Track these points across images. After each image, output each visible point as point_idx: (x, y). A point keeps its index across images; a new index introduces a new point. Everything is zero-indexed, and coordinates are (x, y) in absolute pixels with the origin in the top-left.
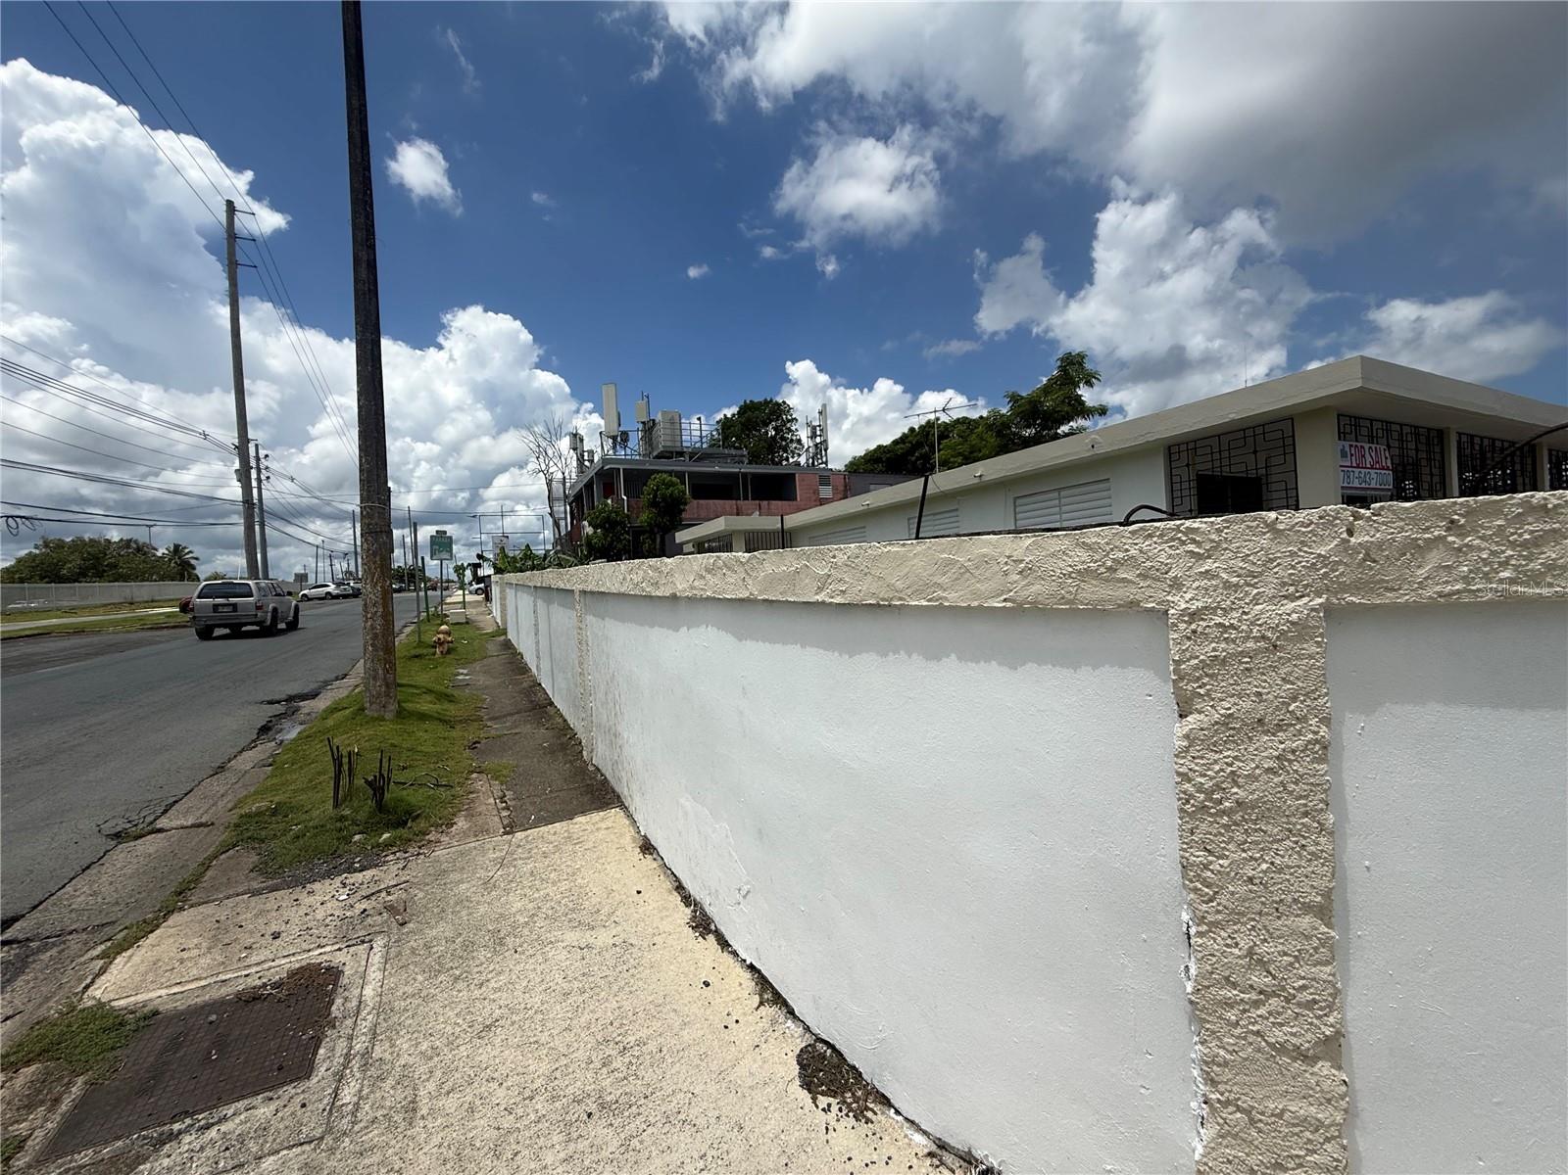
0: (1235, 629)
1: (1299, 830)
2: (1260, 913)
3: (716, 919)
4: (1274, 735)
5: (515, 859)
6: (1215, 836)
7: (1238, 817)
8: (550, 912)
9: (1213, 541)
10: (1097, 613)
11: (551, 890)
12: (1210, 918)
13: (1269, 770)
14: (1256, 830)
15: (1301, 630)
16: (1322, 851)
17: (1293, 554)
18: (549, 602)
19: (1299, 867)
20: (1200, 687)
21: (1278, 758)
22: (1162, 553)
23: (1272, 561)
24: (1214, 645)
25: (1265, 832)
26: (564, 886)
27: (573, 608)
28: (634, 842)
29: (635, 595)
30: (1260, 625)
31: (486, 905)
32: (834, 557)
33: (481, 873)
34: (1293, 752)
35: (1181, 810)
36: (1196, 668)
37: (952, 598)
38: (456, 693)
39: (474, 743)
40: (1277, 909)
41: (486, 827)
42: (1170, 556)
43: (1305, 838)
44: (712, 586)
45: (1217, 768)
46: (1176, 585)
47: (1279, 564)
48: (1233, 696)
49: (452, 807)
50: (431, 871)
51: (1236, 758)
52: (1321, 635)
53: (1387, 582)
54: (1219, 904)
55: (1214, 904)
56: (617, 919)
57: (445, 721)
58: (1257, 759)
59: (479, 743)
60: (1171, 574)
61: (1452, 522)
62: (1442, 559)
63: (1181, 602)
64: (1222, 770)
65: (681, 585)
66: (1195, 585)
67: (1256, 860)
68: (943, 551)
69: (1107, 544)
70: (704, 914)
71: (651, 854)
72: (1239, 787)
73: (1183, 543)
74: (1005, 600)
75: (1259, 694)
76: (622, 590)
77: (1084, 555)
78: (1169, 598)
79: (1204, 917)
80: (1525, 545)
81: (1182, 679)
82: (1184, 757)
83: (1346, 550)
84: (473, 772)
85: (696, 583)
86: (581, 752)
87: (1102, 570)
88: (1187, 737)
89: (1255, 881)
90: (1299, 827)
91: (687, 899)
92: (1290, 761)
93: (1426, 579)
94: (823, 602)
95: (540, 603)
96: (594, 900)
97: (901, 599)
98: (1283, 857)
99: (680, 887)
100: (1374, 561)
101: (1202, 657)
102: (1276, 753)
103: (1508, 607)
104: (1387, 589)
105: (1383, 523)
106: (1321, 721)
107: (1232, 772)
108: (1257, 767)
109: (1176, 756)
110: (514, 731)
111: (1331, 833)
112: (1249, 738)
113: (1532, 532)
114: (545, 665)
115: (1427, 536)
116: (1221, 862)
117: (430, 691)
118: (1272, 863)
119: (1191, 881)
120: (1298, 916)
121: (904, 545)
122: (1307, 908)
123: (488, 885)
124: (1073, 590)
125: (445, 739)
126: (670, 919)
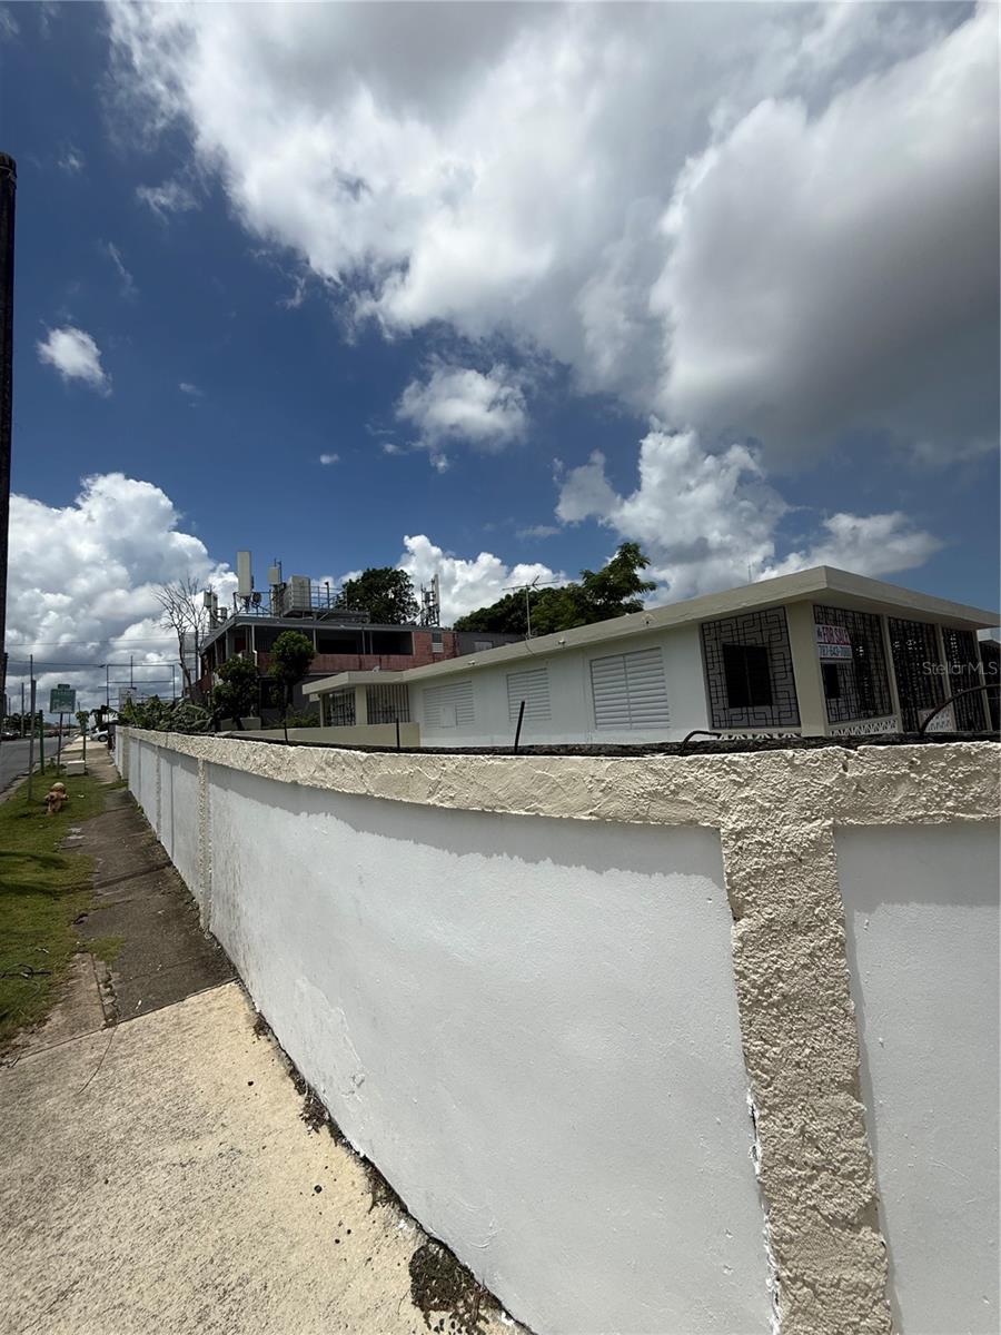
0: (770, 845)
1: (830, 1017)
2: (807, 1094)
3: (330, 1108)
4: (805, 935)
5: (116, 1058)
6: (768, 1026)
7: (784, 1009)
8: (150, 1123)
9: (749, 772)
10: (665, 829)
11: (153, 1094)
12: (770, 1102)
13: (805, 966)
14: (799, 1019)
15: (818, 847)
16: (848, 1034)
17: (807, 785)
18: (172, 763)
19: (832, 1049)
20: (748, 895)
21: (810, 955)
22: (712, 780)
23: (793, 789)
24: (756, 859)
25: (805, 1020)
26: (168, 1086)
27: (197, 774)
28: (248, 1021)
29: (257, 776)
30: (789, 843)
31: (76, 1124)
32: (444, 765)
33: (74, 1082)
34: (820, 949)
35: (741, 1005)
36: (744, 879)
37: (547, 809)
38: (64, 857)
39: (81, 916)
40: (820, 1089)
41: (85, 1020)
42: (718, 784)
43: (835, 1024)
44: (332, 779)
45: (766, 965)
46: (724, 808)
47: (798, 793)
48: (772, 902)
49: (47, 1000)
50: (13, 1086)
51: (779, 956)
52: (832, 851)
53: (874, 808)
54: (775, 1089)
55: (771, 1089)
56: (224, 1121)
57: (50, 893)
58: (795, 956)
59: (86, 915)
60: (721, 799)
61: (912, 762)
62: (909, 790)
63: (729, 822)
64: (769, 967)
65: (302, 775)
66: (738, 809)
67: (801, 1046)
68: (538, 768)
69: (670, 770)
70: (318, 1102)
71: (266, 1034)
72: (784, 982)
73: (727, 773)
74: (591, 814)
75: (792, 901)
76: (245, 768)
77: (653, 779)
78: (720, 818)
79: (765, 1102)
80: (960, 782)
81: (733, 888)
82: (740, 957)
83: (843, 782)
84: (76, 952)
85: (317, 774)
86: (198, 918)
87: (667, 792)
88: (741, 939)
89: (803, 1065)
90: (830, 1014)
91: (301, 1086)
92: (819, 958)
93: (900, 806)
94: (434, 805)
95: (163, 761)
96: (201, 1100)
97: (502, 808)
98: (820, 1042)
99: (293, 1072)
100: (863, 792)
101: (748, 870)
102: (808, 951)
103: (954, 826)
104: (874, 813)
105: (867, 762)
106: (838, 922)
107: (777, 969)
108: (796, 963)
109: (734, 956)
110: (127, 899)
111: (853, 1019)
112: (788, 939)
113: (963, 773)
114: (166, 823)
115: (897, 772)
116: (774, 1049)
117: (35, 858)
118: (813, 1048)
119: (753, 1069)
120: (836, 1094)
121: (505, 760)
122: (842, 1086)
123: (81, 1096)
124: (646, 808)
125: (47, 914)
126: (282, 1113)
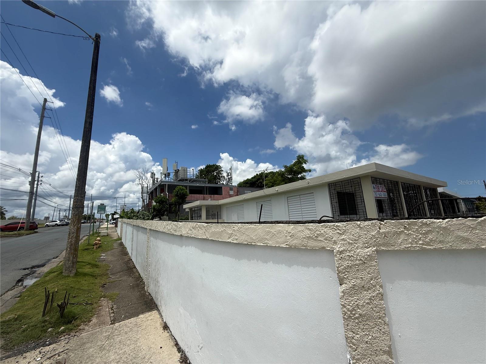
0: (353, 257)
1: (379, 324)
2: (371, 355)
3: (190, 358)
4: (367, 291)
5: (114, 336)
6: (355, 327)
7: (360, 320)
8: (125, 360)
9: (344, 229)
10: (313, 250)
11: (127, 349)
12: (356, 357)
13: (368, 303)
14: (366, 324)
15: (370, 258)
16: (386, 331)
17: (366, 234)
18: (138, 231)
19: (380, 337)
20: (345, 275)
22: (330, 232)
23: (360, 236)
24: (347, 262)
25: (369, 325)
26: (132, 347)
27: (146, 234)
28: (161, 325)
29: (168, 233)
30: (359, 256)
31: (99, 358)
32: (234, 227)
33: (99, 343)
34: (374, 297)
35: (344, 318)
36: (343, 269)
37: (271, 243)
38: (99, 264)
39: (104, 285)
40: (376, 353)
41: (104, 321)
42: (333, 234)
43: (381, 327)
44: (194, 233)
45: (353, 303)
46: (335, 243)
47: (362, 237)
48: (354, 278)
49: (91, 313)
50: (79, 343)
51: (357, 299)
52: (376, 259)
53: (391, 243)
54: (358, 352)
56: (152, 361)
57: (94, 276)
58: (364, 299)
59: (106, 284)
60: (333, 239)
61: (405, 226)
62: (404, 237)
63: (337, 248)
64: (354, 303)
65: (184, 232)
66: (340, 243)
67: (368, 335)
68: (267, 228)
69: (315, 229)
70: (185, 356)
71: (167, 330)
72: (360, 309)
73: (336, 230)
74: (286, 245)
75: (362, 278)
76: (164, 231)
77: (309, 232)
78: (333, 246)
79: (354, 357)
80: (424, 234)
81: (339, 272)
82: (343, 299)
83: (379, 234)
84: (101, 297)
85: (189, 232)
86: (144, 287)
87: (314, 237)
88: (343, 292)
89: (369, 343)
91: (179, 350)
92: (373, 300)
93: (401, 243)
94: (230, 242)
95: (135, 230)
96: (144, 352)
97: (255, 243)
98: (375, 334)
99: (177, 344)
100: (387, 237)
101: (344, 266)
102: (369, 298)
103: (423, 251)
104: (391, 245)
105: (388, 226)
106: (380, 287)
107: (357, 304)
108: (364, 302)
109: (340, 299)
110: (120, 279)
111: (388, 325)
112: (361, 292)
113: (425, 231)
114: (134, 253)
115: (399, 230)
116: (357, 336)
117: (89, 264)
118: (372, 336)
119: (349, 344)
120: (382, 355)
121: (255, 225)
122: (385, 352)
123: (102, 348)
124: (306, 243)
125: (92, 283)
126: (172, 359)
